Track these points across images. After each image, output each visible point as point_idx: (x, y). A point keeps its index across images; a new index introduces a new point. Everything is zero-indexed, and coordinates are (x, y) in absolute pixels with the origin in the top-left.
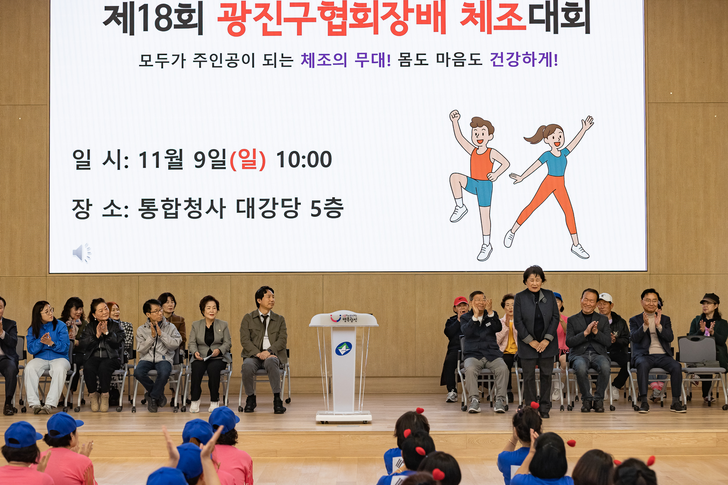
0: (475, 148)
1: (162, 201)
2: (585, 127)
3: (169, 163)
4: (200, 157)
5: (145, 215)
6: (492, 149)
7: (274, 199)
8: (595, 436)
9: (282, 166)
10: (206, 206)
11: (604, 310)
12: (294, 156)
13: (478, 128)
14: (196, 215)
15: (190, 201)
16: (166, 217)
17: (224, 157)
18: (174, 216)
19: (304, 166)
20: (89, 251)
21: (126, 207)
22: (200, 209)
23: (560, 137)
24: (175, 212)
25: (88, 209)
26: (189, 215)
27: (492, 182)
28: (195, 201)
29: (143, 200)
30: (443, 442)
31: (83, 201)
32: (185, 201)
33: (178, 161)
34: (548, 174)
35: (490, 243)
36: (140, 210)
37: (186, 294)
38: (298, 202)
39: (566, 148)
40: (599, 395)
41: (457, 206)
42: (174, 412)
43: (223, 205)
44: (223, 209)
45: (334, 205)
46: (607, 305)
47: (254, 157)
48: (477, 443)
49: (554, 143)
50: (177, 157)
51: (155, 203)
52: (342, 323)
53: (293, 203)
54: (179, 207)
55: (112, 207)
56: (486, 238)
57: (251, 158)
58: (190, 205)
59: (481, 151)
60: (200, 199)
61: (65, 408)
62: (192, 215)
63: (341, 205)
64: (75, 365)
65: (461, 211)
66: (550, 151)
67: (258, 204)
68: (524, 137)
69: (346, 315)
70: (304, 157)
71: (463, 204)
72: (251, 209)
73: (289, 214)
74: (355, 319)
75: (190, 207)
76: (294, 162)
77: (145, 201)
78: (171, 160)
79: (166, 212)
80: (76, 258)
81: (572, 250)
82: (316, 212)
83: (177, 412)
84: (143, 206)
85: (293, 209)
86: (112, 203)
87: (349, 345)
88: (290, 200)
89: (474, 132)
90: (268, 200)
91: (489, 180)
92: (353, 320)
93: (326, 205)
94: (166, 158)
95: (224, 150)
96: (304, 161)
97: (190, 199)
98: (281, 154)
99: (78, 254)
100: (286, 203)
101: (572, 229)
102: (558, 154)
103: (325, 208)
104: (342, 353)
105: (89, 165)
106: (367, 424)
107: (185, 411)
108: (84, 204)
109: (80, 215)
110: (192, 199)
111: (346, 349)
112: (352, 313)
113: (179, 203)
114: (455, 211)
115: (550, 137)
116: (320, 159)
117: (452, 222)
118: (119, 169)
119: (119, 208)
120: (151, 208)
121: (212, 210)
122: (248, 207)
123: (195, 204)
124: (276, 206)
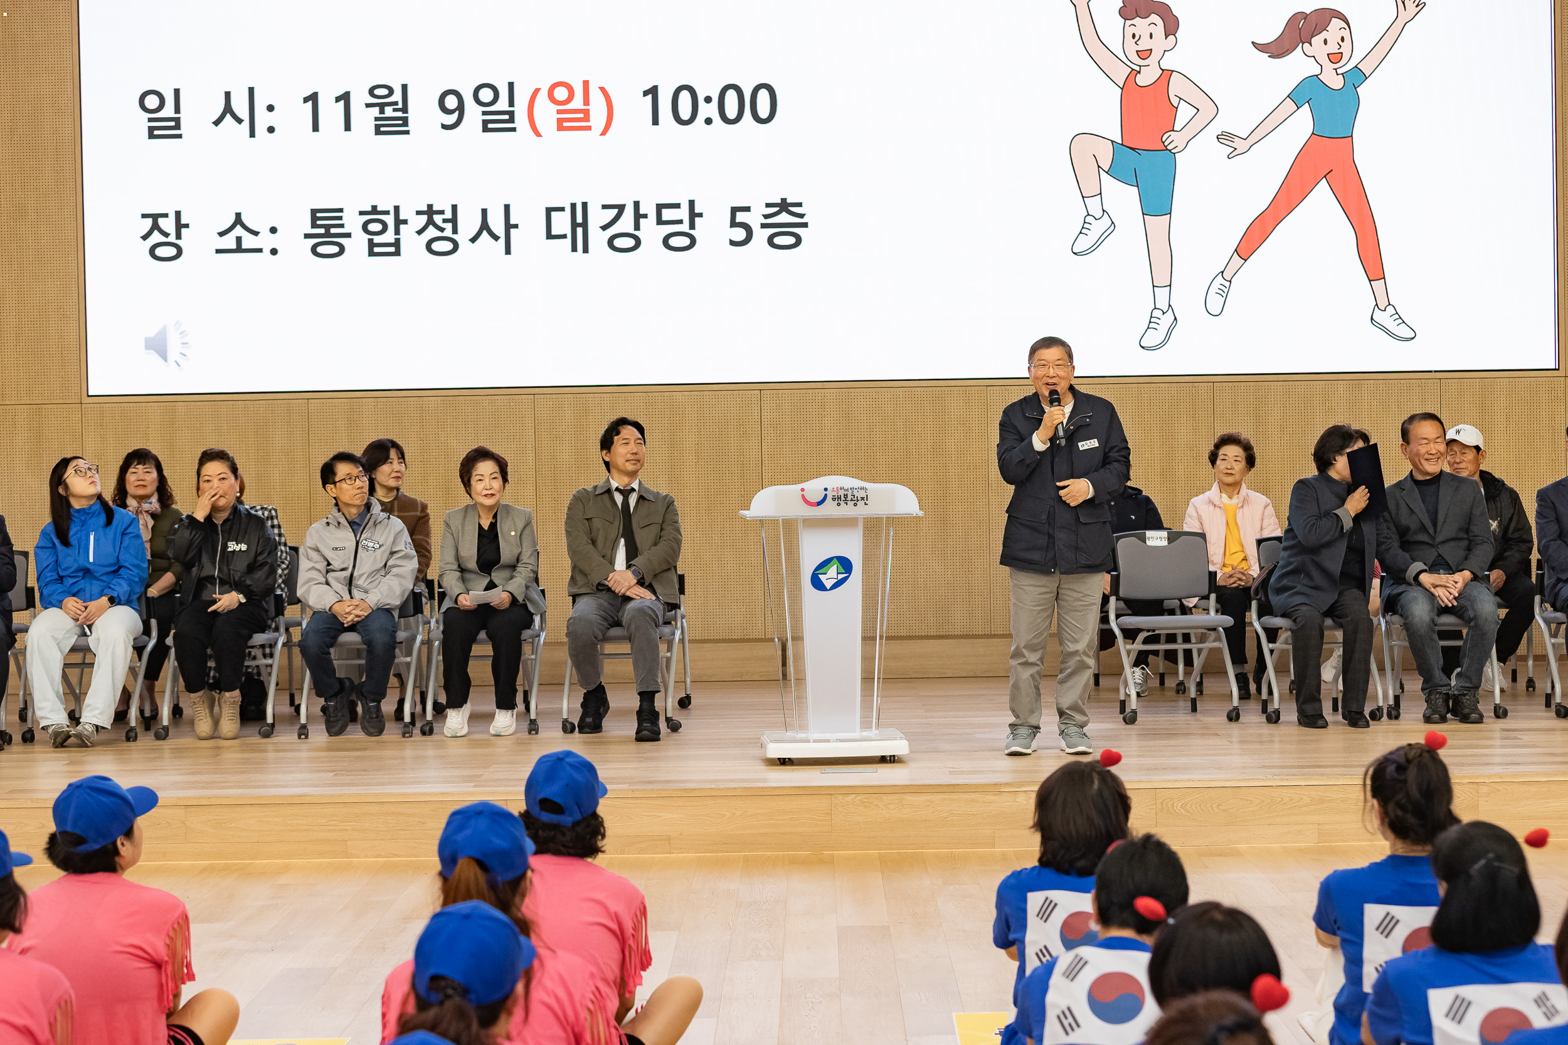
0: (1133, 69)
1: (362, 213)
2: (1404, 16)
3: (377, 119)
4: (451, 102)
5: (320, 249)
6: (1173, 71)
7: (637, 204)
8: (1485, 789)
9: (655, 122)
10: (469, 224)
11: (1461, 466)
12: (685, 96)
13: (1137, 21)
14: (447, 246)
15: (430, 212)
16: (371, 253)
17: (511, 104)
18: (392, 249)
19: (709, 121)
20: (184, 341)
21: (273, 230)
22: (455, 231)
23: (1343, 39)
24: (393, 241)
25: (179, 236)
26: (429, 245)
27: (1174, 154)
28: (442, 212)
29: (314, 212)
31: (166, 215)
32: (419, 213)
33: (399, 114)
34: (1313, 133)
35: (1170, 305)
36: (307, 236)
37: (425, 442)
38: (697, 211)
39: (1356, 67)
40: (1469, 678)
41: (1088, 215)
42: (404, 736)
43: (512, 222)
44: (513, 231)
45: (784, 218)
46: (1470, 455)
47: (586, 101)
48: (1183, 811)
49: (1328, 55)
50: (396, 103)
51: (343, 218)
52: (830, 509)
53: (683, 213)
54: (402, 227)
55: (239, 231)
56: (1162, 294)
57: (577, 103)
58: (430, 222)
59: (1146, 78)
60: (454, 208)
61: (132, 729)
62: (437, 246)
63: (802, 216)
64: (154, 622)
65: (1098, 228)
66: (1317, 76)
67: (598, 217)
68: (1253, 42)
69: (841, 489)
70: (708, 100)
71: (1104, 211)
72: (580, 230)
73: (674, 242)
74: (863, 499)
75: (431, 227)
76: (685, 114)
77: (319, 215)
78: (382, 111)
79: (370, 241)
80: (154, 357)
81: (1372, 319)
82: (740, 234)
83: (411, 736)
84: (314, 226)
85: (685, 227)
86: (238, 220)
87: (846, 565)
88: (677, 206)
89: (1130, 31)
90: (621, 208)
91: (1167, 149)
92: (858, 500)
93: (766, 217)
94: (368, 105)
95: (511, 86)
96: (708, 110)
97: (430, 206)
98: (653, 92)
99: (158, 346)
100: (667, 214)
101: (1374, 269)
102: (1336, 82)
103: (763, 226)
104: (828, 584)
105: (178, 127)
106: (894, 762)
107: (431, 732)
108: (168, 224)
109: (160, 252)
110: (435, 208)
111: (838, 573)
112: (856, 483)
113: (402, 217)
114: (1083, 228)
115: (1317, 40)
116: (747, 104)
117: (1075, 254)
118: (252, 134)
119: (256, 233)
120: (333, 231)
121: (485, 233)
122: (574, 225)
123: (442, 221)
124: (642, 220)
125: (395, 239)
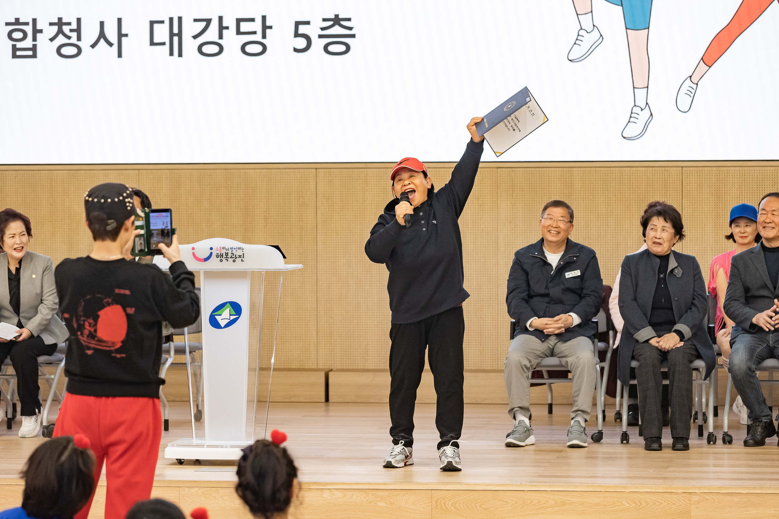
1: (7, 24)
7: (221, 18)
10: (90, 33)
14: (74, 51)
15: (60, 23)
16: (14, 56)
18: (30, 53)
22: (79, 39)
24: (31, 46)
26: (58, 50)
28: (69, 24)
30: (385, 505)
32: (51, 24)
35: (647, 103)
37: (54, 206)
38: (268, 24)
41: (581, 29)
43: (124, 32)
44: (124, 39)
45: (337, 30)
48: (452, 508)
53: (257, 26)
54: (38, 35)
56: (641, 94)
58: (60, 31)
60: (79, 20)
62: (65, 51)
63: (351, 29)
65: (589, 40)
67: (190, 29)
69: (223, 248)
71: (594, 26)
72: (176, 39)
73: (249, 49)
74: (240, 256)
75: (61, 36)
79: (14, 46)
82: (301, 43)
85: (258, 37)
87: (236, 308)
88: (252, 20)
90: (208, 22)
92: (236, 258)
93: (323, 29)
97: (60, 19)
100: (245, 27)
103: (320, 36)
104: (223, 323)
110: (64, 21)
111: (230, 315)
112: (234, 244)
113: (38, 27)
114: (577, 39)
117: (570, 61)
121: (102, 41)
122: (172, 35)
123: (69, 31)
124: (225, 31)
125: (33, 45)
